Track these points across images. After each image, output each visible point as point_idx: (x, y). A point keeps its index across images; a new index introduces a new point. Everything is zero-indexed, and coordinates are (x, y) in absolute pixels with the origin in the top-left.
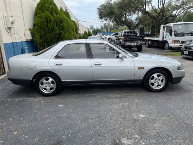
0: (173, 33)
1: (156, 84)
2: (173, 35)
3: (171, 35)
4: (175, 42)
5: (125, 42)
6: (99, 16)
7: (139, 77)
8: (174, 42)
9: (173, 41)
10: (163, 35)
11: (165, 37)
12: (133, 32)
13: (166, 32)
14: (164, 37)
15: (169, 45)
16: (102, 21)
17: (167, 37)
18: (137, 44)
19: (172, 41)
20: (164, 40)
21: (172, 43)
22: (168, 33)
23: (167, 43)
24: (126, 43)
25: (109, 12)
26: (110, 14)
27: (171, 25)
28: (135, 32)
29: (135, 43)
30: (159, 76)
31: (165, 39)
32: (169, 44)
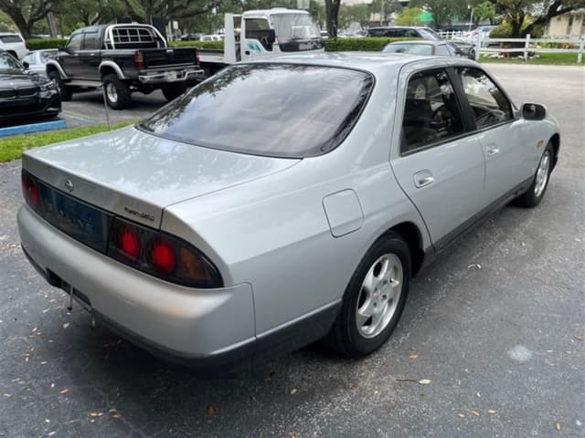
2: (276, 48)
3: (269, 48)
5: (143, 71)
10: (238, 45)
11: (247, 53)
12: (142, 32)
13: (247, 37)
14: (243, 53)
17: (253, 51)
18: (179, 76)
22: (256, 42)
24: (145, 74)
28: (146, 32)
29: (171, 73)
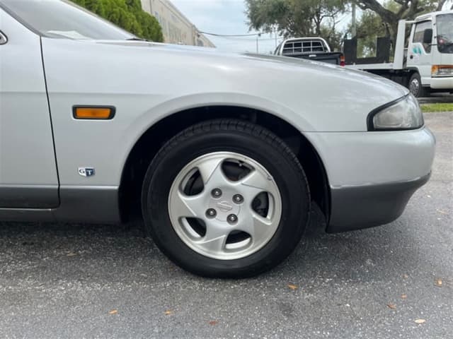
0: (434, 41)
1: (219, 225)
2: (435, 49)
3: (428, 50)
4: (439, 72)
6: (249, 21)
7: (90, 173)
8: (436, 71)
9: (434, 68)
10: (406, 51)
11: (412, 57)
12: (314, 44)
13: (414, 41)
14: (408, 58)
15: (423, 83)
16: (258, 32)
17: (416, 55)
19: (431, 67)
20: (408, 66)
21: (430, 74)
22: (420, 45)
23: (415, 74)
25: (275, 9)
26: (276, 13)
27: (430, 16)
30: (233, 171)
31: (410, 64)
32: (422, 79)
